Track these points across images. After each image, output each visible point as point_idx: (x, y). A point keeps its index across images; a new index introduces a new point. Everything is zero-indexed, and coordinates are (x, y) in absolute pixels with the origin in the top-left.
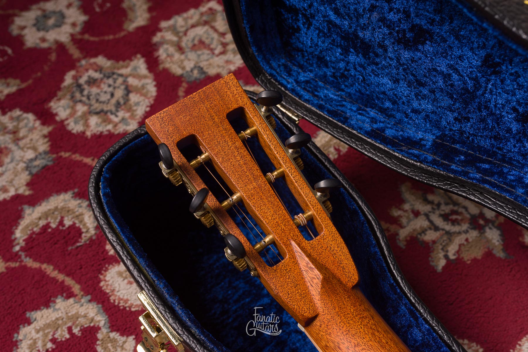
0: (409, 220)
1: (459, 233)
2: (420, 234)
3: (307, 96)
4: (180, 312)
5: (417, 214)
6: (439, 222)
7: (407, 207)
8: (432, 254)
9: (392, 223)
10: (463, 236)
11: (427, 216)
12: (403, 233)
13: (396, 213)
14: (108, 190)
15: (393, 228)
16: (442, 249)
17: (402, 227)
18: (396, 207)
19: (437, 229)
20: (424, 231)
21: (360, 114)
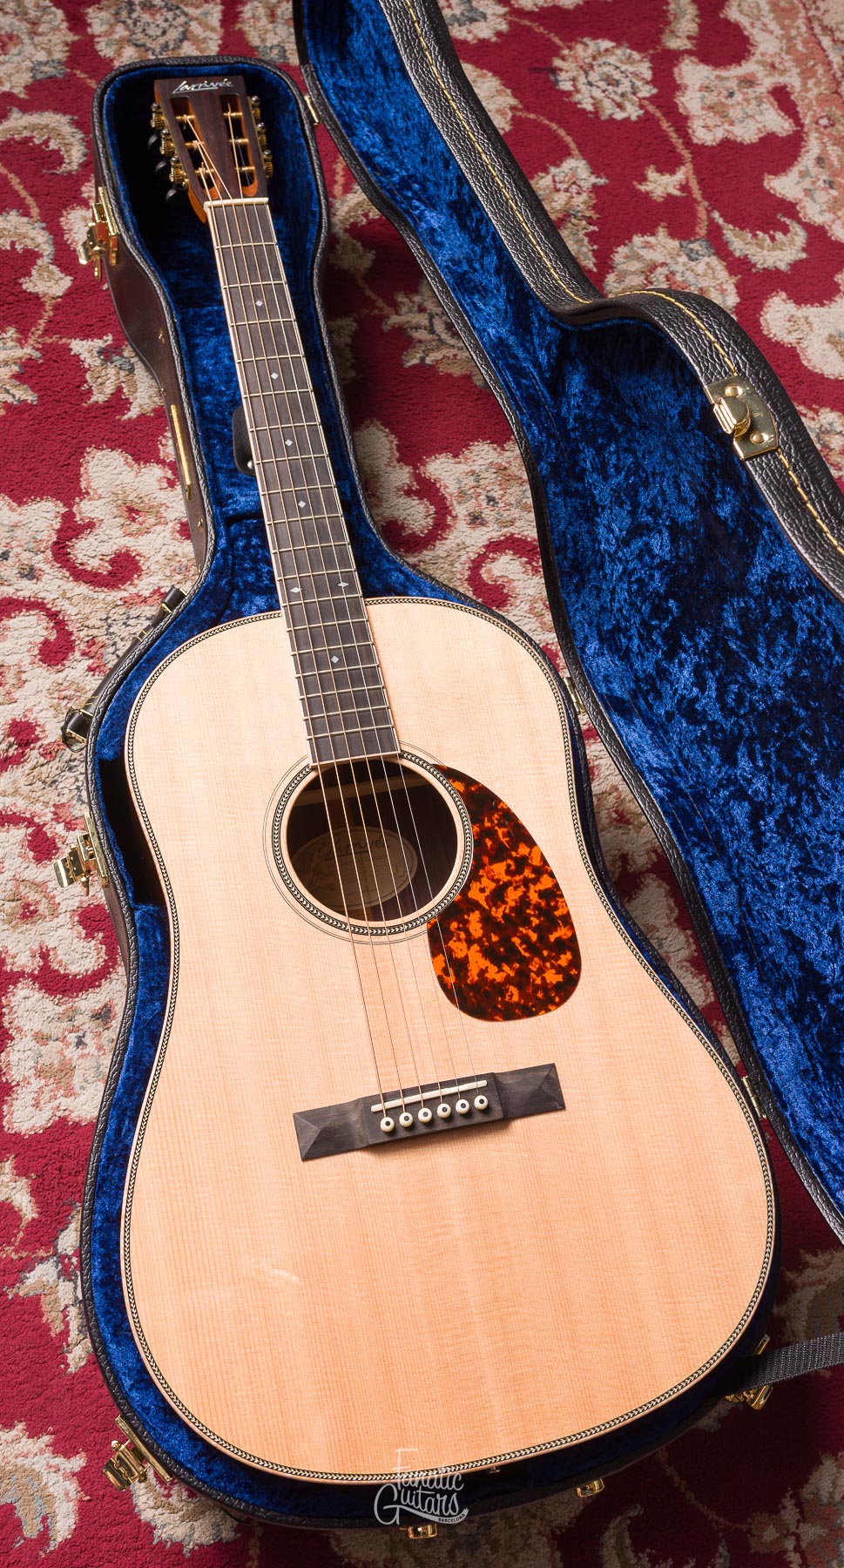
0: (410, 311)
1: (453, 346)
2: (412, 328)
3: (335, 102)
4: (127, 214)
5: (422, 309)
6: (439, 327)
7: (417, 299)
8: (409, 350)
9: (389, 305)
10: (454, 351)
11: (431, 317)
12: (395, 320)
13: (400, 298)
14: (113, 97)
15: (387, 310)
16: (424, 351)
17: (397, 313)
18: (405, 294)
19: (432, 331)
20: (417, 328)
21: (367, 136)
